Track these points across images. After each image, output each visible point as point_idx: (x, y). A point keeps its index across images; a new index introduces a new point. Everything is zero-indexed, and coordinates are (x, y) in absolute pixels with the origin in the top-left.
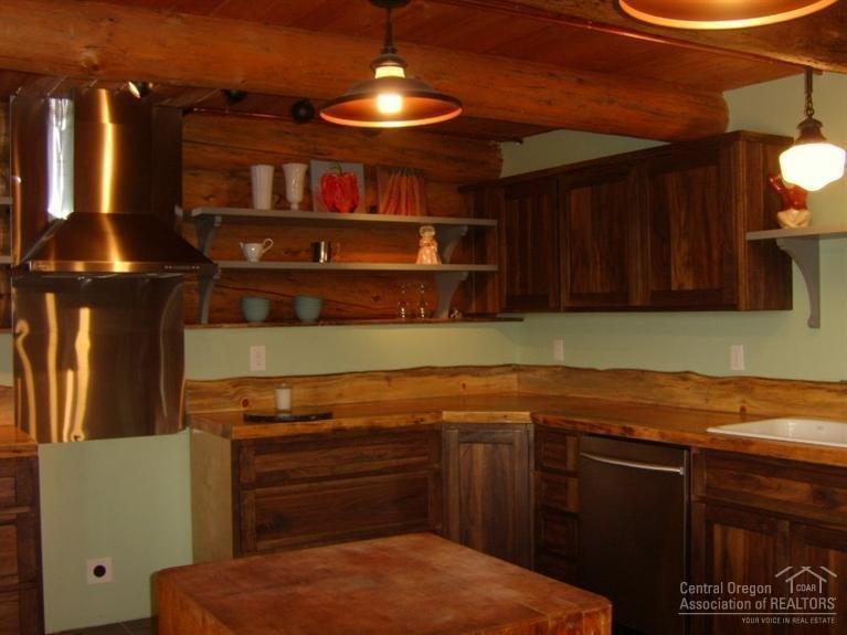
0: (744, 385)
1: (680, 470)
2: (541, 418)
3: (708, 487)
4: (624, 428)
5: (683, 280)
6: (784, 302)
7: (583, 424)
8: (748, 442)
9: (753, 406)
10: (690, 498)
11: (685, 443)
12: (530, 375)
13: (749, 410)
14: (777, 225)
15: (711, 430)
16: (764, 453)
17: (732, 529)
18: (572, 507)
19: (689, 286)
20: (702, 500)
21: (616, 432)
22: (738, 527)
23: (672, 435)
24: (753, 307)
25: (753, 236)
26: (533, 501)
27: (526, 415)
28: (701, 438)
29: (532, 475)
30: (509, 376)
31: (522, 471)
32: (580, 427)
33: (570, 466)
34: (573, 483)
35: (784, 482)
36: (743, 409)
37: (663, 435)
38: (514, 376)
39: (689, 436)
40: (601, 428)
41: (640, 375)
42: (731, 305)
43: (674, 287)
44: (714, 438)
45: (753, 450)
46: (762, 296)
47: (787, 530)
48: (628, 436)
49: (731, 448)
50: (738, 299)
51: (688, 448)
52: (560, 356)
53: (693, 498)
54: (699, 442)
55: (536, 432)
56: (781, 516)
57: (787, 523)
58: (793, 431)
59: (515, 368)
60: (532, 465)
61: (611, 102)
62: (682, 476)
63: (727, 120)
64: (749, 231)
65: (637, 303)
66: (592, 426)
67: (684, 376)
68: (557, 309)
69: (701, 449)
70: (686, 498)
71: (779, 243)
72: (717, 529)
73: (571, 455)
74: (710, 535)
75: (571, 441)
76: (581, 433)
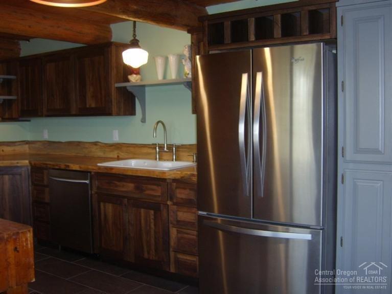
0: (118, 146)
1: (87, 182)
2: (33, 163)
3: (98, 188)
4: (66, 165)
5: (91, 103)
6: (132, 112)
7: (50, 164)
8: (111, 168)
9: (122, 155)
10: (91, 192)
11: (89, 170)
12: (33, 145)
13: (120, 157)
14: (128, 81)
15: (99, 164)
16: (117, 173)
17: (107, 204)
18: (47, 200)
19: (93, 106)
20: (96, 193)
21: (63, 167)
22: (109, 203)
23: (84, 167)
24: (118, 114)
25: (118, 85)
26: (31, 198)
27: (27, 162)
28: (94, 168)
29: (30, 188)
30: (25, 146)
31: (26, 186)
32: (49, 166)
33: (45, 183)
34: (47, 190)
35: (125, 184)
36: (118, 156)
37: (80, 168)
38: (27, 146)
39: (90, 167)
40: (57, 166)
41: (79, 144)
42: (109, 114)
43: (88, 106)
44: (100, 168)
45: (114, 171)
46: (122, 110)
47: (126, 202)
48: (67, 168)
49: (105, 171)
50: (112, 111)
51: (90, 172)
52: (46, 136)
53: (93, 192)
54: (95, 170)
55: (32, 169)
56: (124, 197)
57: (126, 200)
58: (134, 164)
59: (27, 142)
60: (30, 183)
61: (59, 27)
62: (88, 184)
63: (111, 36)
64: (116, 83)
65: (74, 113)
66: (53, 165)
67: (96, 144)
68: (41, 116)
69: (95, 172)
70: (90, 193)
71: (128, 88)
72: (102, 204)
73: (45, 178)
74: (99, 206)
75: (45, 172)
76: (50, 168)
